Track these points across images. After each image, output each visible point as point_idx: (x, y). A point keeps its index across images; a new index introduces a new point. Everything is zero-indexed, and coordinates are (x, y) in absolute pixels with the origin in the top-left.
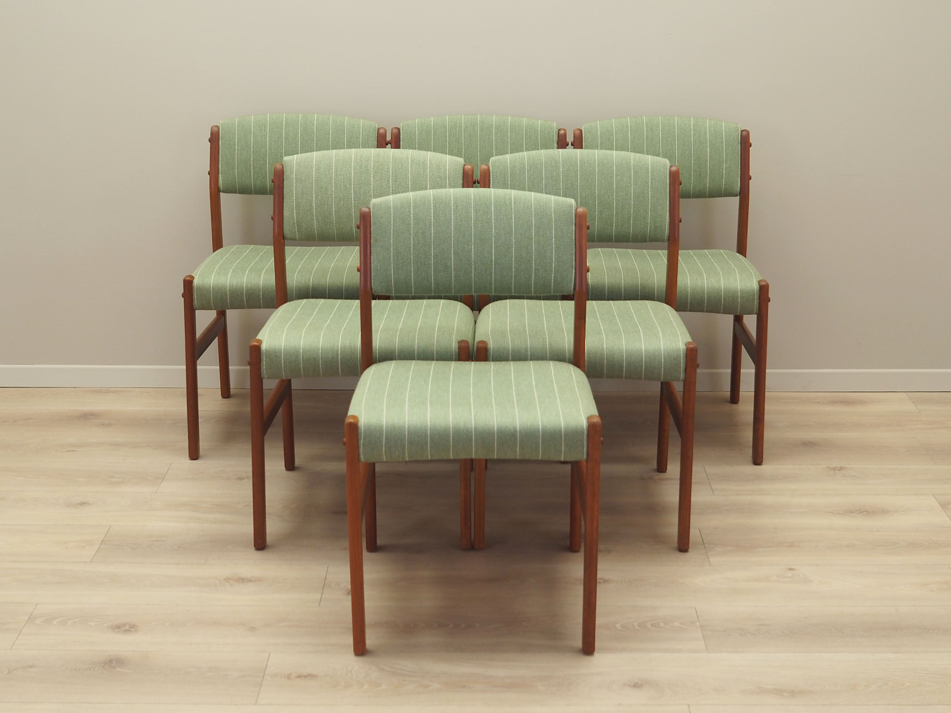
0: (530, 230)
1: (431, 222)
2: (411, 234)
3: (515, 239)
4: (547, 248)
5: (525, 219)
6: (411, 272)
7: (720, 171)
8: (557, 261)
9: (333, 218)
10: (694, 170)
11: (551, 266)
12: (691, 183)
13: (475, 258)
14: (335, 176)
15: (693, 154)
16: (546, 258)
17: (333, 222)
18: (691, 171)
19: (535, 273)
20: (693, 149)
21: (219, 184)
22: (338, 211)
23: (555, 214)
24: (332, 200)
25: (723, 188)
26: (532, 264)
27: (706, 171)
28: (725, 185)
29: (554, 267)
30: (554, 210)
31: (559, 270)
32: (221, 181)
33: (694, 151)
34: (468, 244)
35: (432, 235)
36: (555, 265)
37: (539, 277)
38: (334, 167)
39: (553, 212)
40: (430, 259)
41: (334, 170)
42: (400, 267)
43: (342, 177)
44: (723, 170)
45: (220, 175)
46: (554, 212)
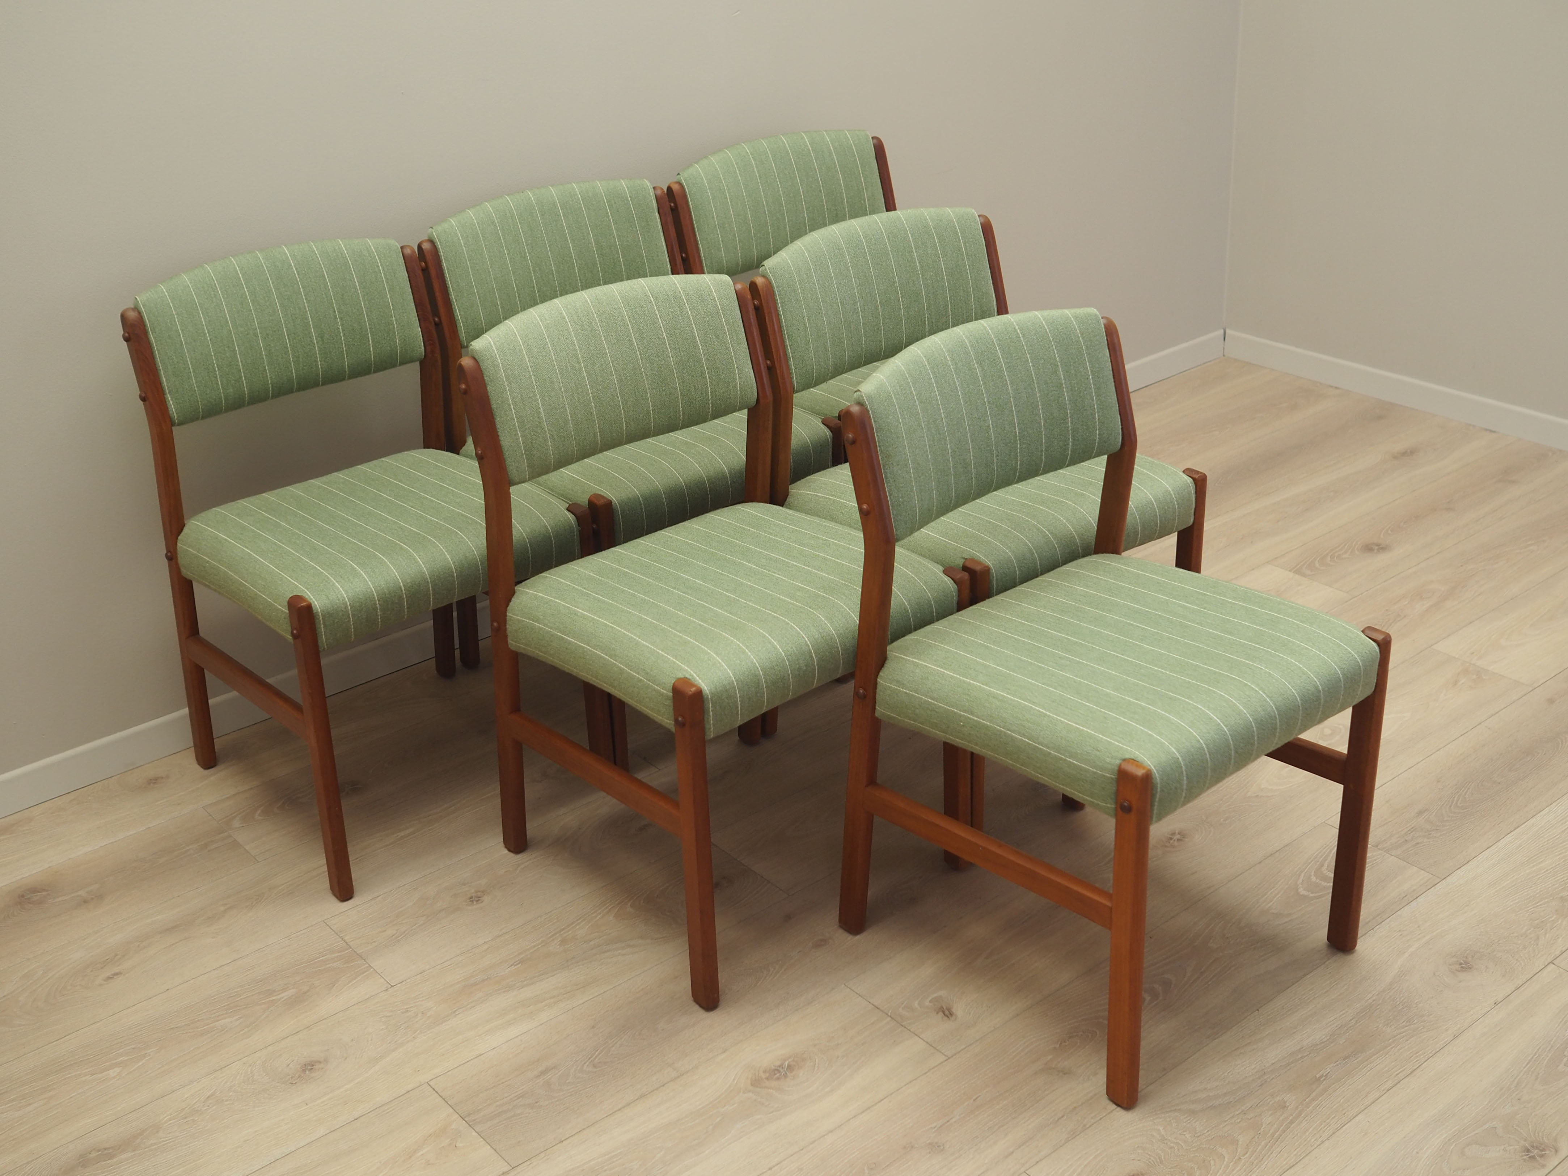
0: (1056, 372)
1: (937, 400)
2: (923, 429)
3: (1040, 391)
4: (1085, 392)
5: (1045, 357)
8: (1100, 409)
10: (827, 209)
11: (1094, 418)
13: (995, 437)
14: (554, 355)
15: (822, 186)
16: (1085, 408)
17: (571, 433)
19: (1073, 436)
20: (821, 180)
21: (171, 412)
23: (1083, 338)
24: (563, 397)
26: (1067, 423)
29: (1099, 419)
30: (1080, 332)
31: (1104, 422)
32: (172, 406)
33: (822, 183)
34: (984, 420)
35: (944, 420)
36: (1098, 416)
37: (1078, 440)
38: (548, 341)
39: (1080, 335)
40: (948, 460)
41: (549, 344)
44: (865, 201)
45: (169, 397)
46: (1082, 334)
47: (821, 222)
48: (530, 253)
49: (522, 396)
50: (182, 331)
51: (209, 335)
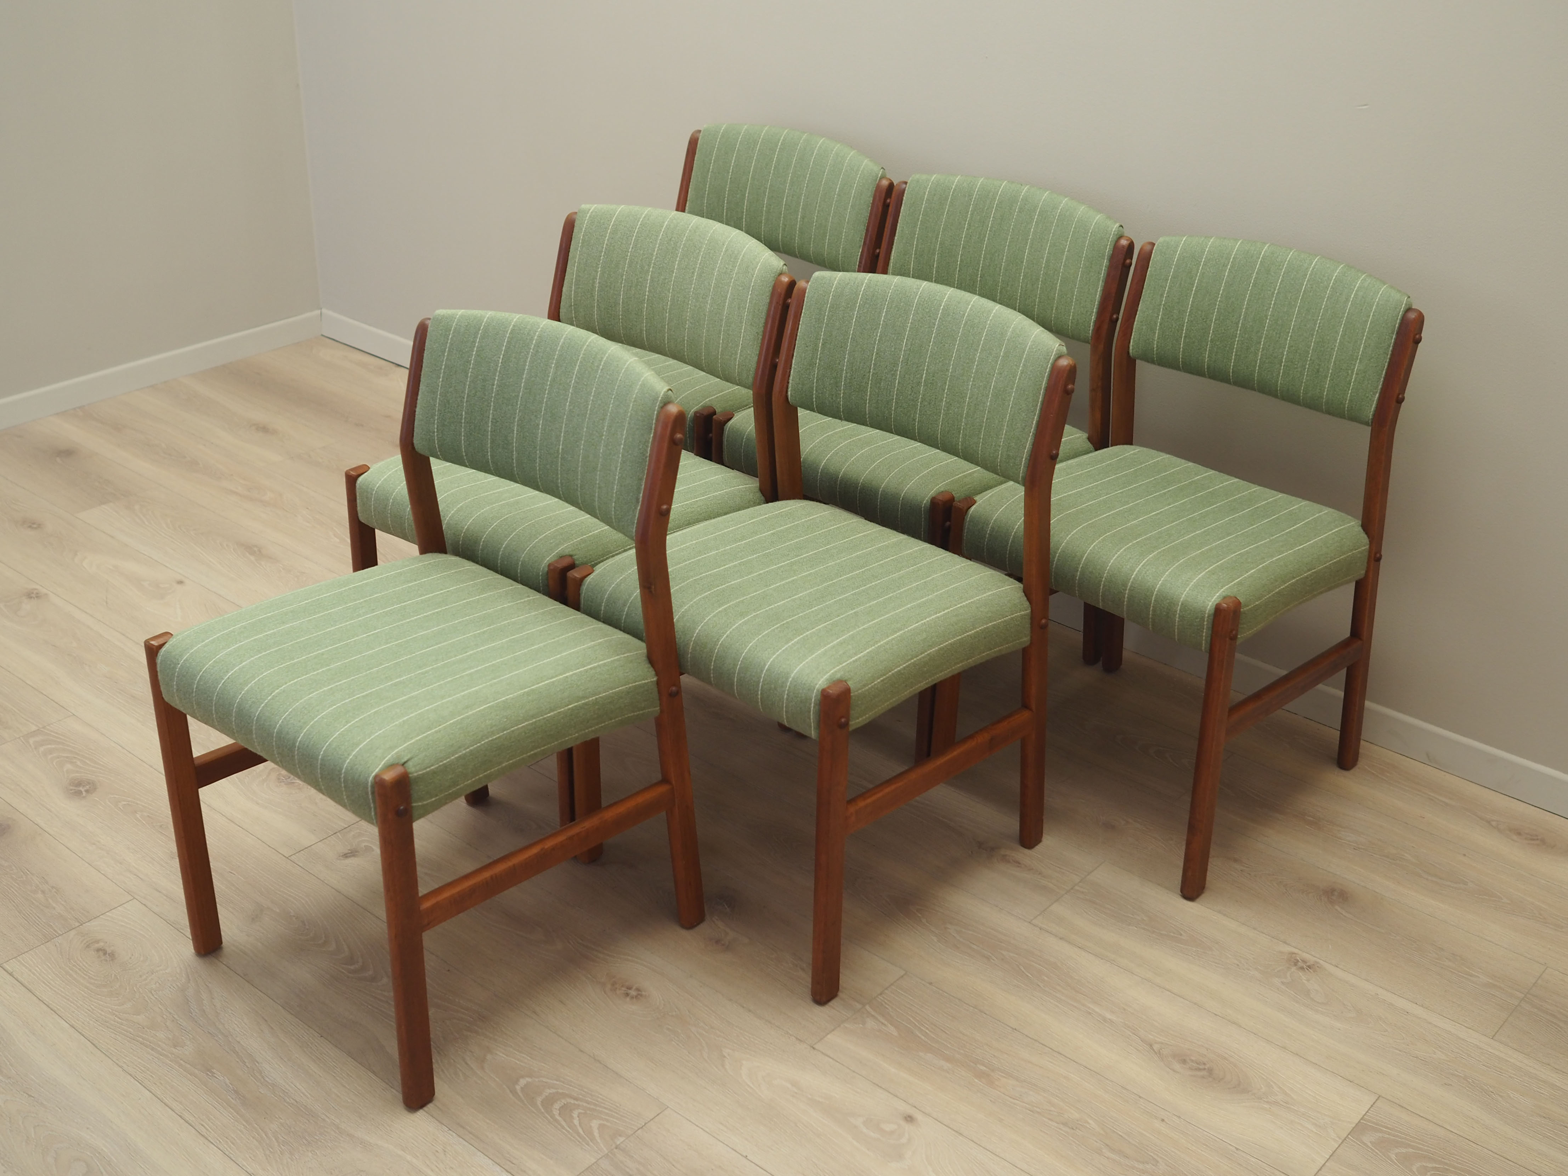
0: (604, 419)
1: (497, 366)
2: (467, 376)
3: (587, 427)
4: (614, 457)
5: (603, 400)
6: (460, 434)
7: (1348, 375)
8: (619, 483)
9: (619, 310)
10: (1311, 360)
11: (613, 489)
12: (1302, 382)
13: (541, 440)
14: (632, 248)
15: (1317, 331)
16: (610, 472)
17: (619, 316)
18: (1306, 361)
19: (598, 492)
20: (1320, 323)
22: (627, 302)
23: (633, 405)
24: (621, 283)
25: (1346, 406)
26: (596, 475)
27: (1327, 367)
28: (1351, 401)
30: (635, 398)
33: (1319, 327)
34: (535, 416)
35: (495, 387)
37: (601, 500)
38: (635, 235)
39: (633, 400)
40: (487, 423)
41: (634, 238)
42: (446, 423)
43: (642, 252)
44: (1352, 373)
45: (688, 202)
47: (1299, 370)
48: (988, 239)
49: (586, 261)
50: (714, 162)
51: (732, 175)
